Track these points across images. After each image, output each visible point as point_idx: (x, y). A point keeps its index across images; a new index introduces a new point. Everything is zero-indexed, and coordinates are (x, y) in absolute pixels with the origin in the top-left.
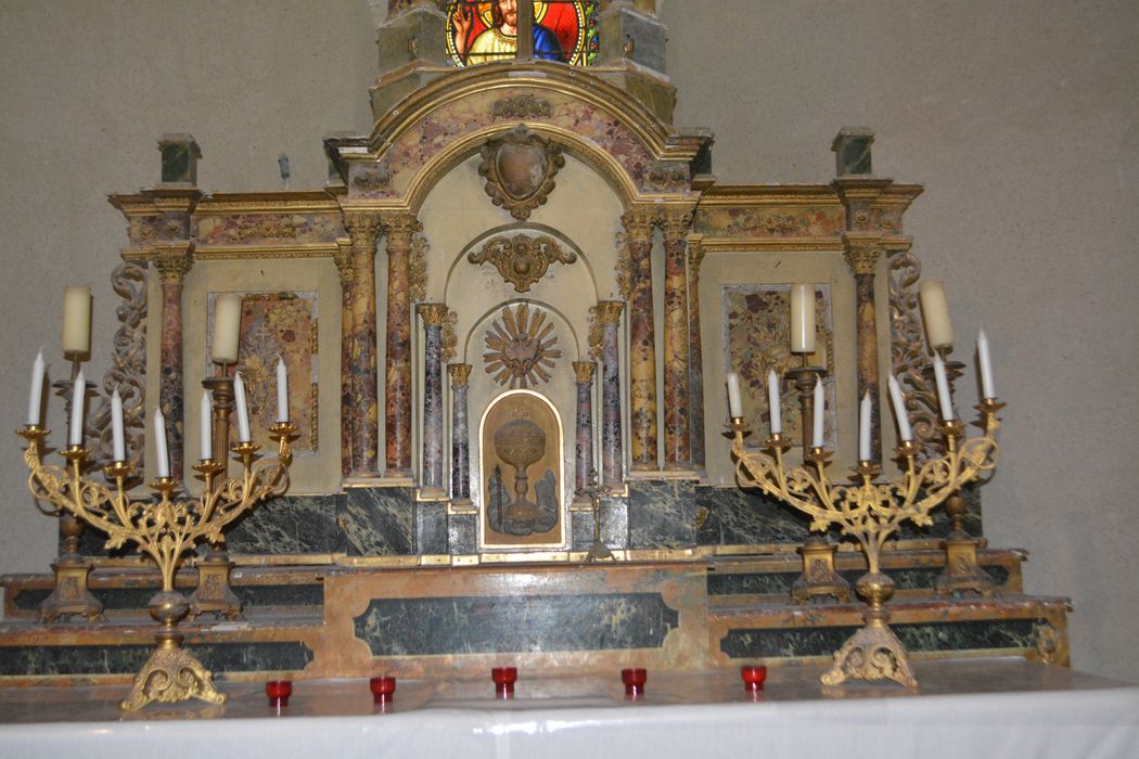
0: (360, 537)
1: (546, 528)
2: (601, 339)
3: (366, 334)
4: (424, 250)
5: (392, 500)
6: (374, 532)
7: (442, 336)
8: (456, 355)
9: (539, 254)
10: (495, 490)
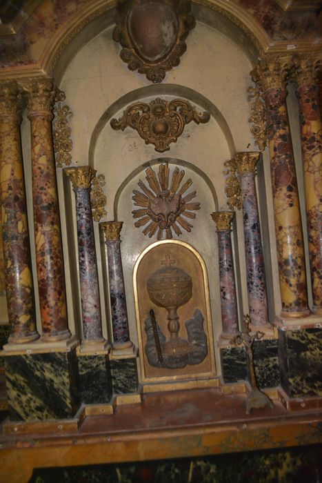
0: (20, 403)
1: (198, 360)
2: (238, 190)
3: (12, 201)
4: (67, 117)
5: (48, 365)
6: (34, 398)
7: (92, 197)
8: (106, 214)
9: (175, 115)
10: (151, 332)
